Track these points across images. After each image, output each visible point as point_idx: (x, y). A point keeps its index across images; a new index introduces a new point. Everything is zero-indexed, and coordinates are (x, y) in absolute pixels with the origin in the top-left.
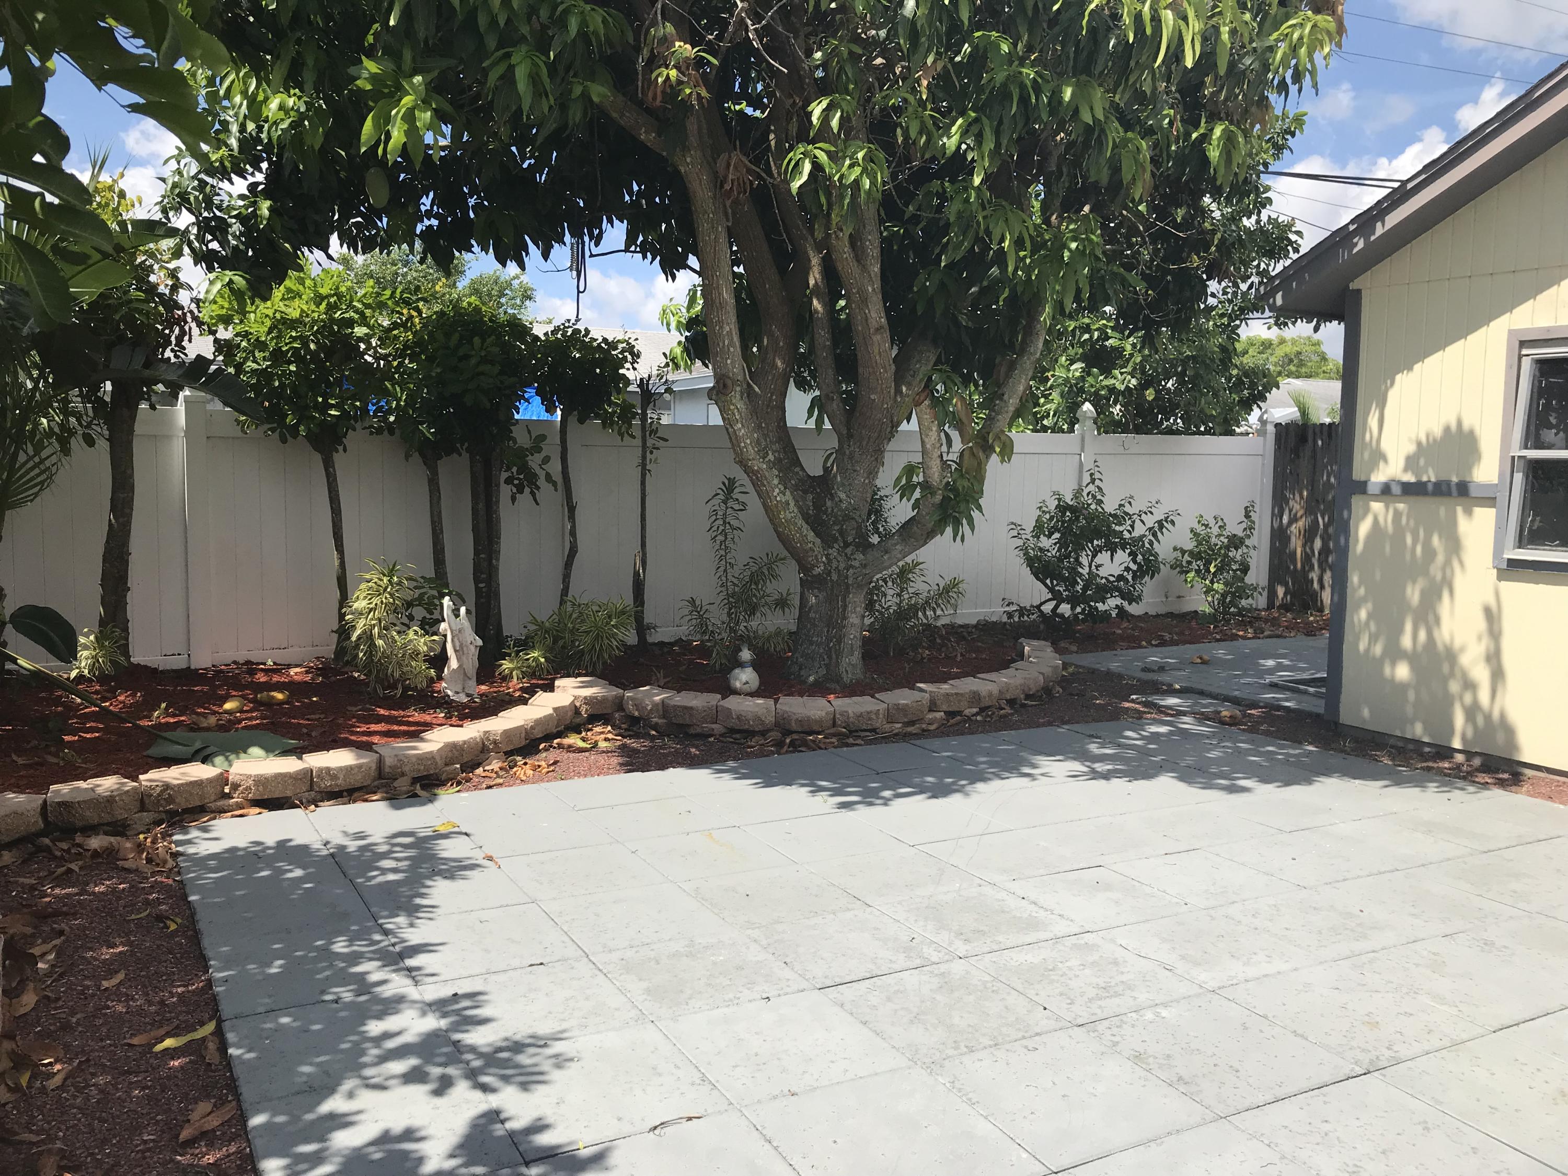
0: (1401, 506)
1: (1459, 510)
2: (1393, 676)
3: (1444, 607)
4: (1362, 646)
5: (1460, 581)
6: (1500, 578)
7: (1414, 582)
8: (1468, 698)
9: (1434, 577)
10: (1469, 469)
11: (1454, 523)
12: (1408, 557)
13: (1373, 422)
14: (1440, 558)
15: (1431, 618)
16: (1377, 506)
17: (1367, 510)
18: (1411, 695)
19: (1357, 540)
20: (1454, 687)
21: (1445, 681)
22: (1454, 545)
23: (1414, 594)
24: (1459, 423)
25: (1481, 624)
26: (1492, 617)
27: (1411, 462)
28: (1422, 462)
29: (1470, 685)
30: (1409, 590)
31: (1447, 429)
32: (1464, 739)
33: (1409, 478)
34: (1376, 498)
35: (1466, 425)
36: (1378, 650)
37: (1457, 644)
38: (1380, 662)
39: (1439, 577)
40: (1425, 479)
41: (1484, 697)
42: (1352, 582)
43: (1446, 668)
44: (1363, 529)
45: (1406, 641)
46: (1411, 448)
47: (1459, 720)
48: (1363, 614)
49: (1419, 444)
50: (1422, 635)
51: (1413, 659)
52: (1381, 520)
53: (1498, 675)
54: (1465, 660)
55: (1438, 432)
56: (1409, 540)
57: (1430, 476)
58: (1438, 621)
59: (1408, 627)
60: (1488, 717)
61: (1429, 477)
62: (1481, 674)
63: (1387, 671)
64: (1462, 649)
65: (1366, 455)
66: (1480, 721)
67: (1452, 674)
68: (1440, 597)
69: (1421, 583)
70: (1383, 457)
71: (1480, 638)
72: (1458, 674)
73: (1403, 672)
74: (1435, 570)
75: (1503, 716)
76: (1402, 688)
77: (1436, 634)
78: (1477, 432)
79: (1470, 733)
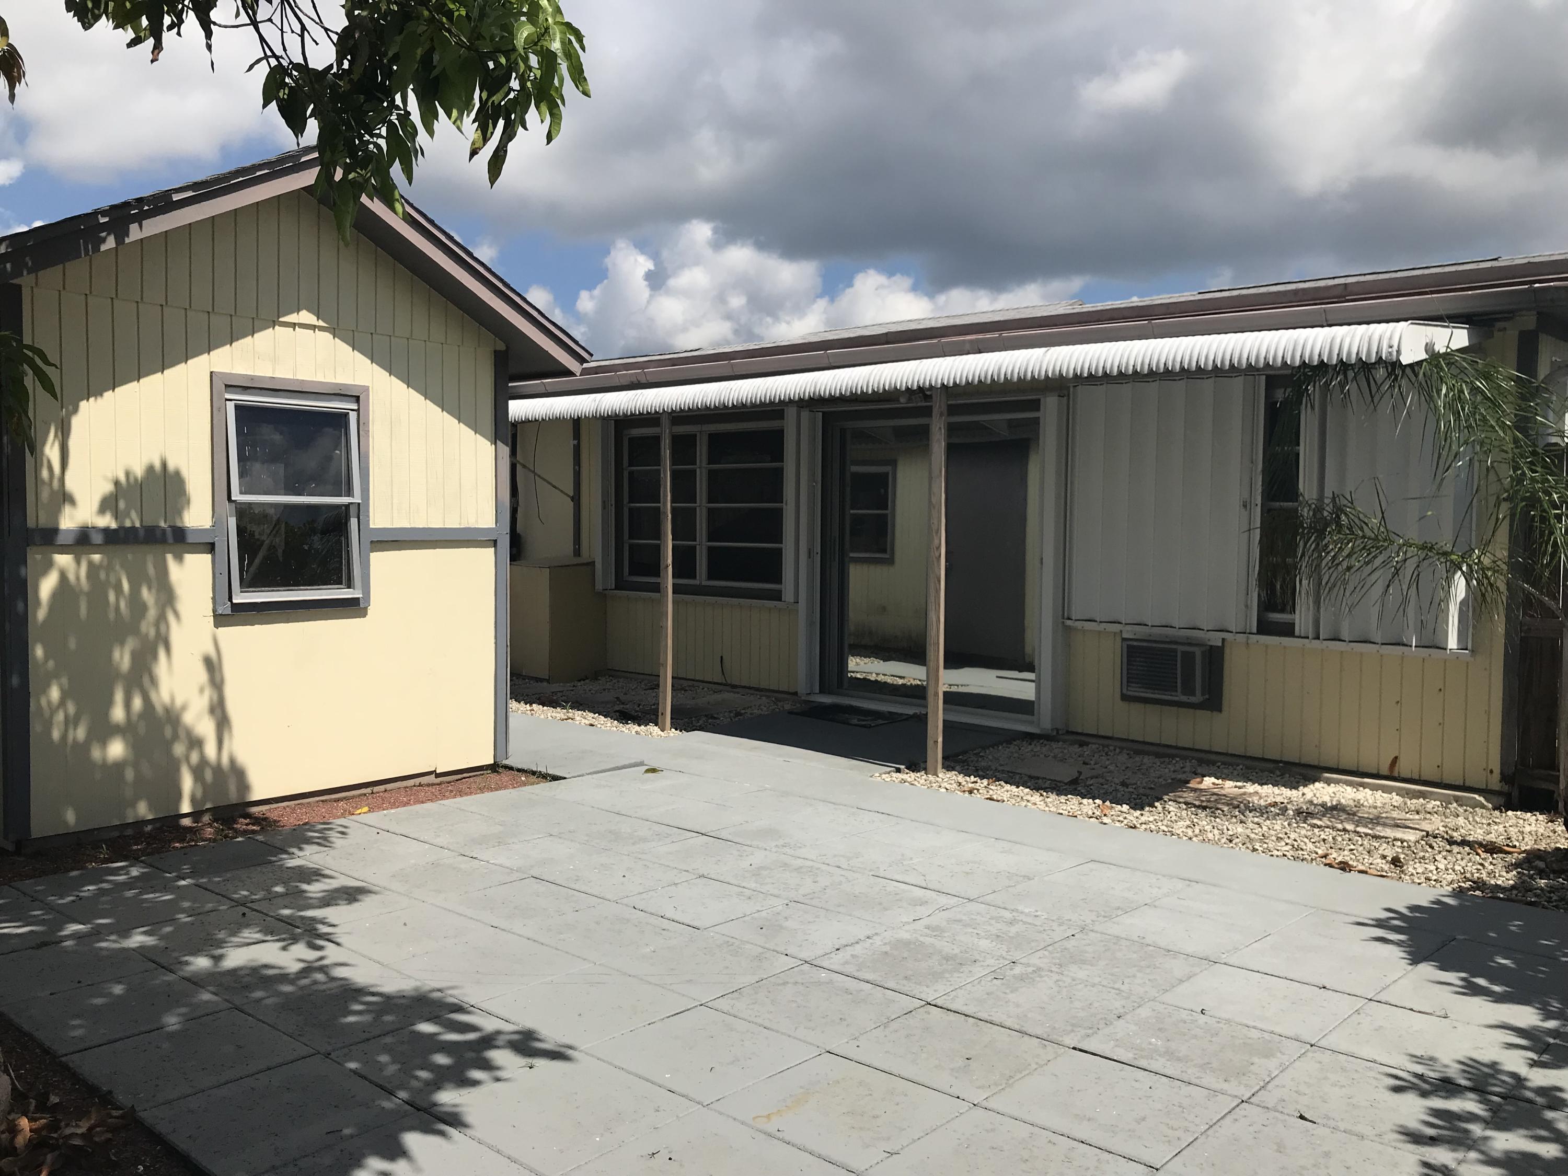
0: (96, 557)
1: (169, 557)
2: (104, 760)
3: (162, 668)
4: (56, 734)
5: (177, 634)
6: (217, 625)
7: (122, 643)
8: (195, 757)
9: (147, 635)
10: (179, 513)
11: (163, 573)
12: (112, 616)
13: (52, 452)
14: (152, 613)
15: (146, 680)
16: (63, 560)
17: (49, 565)
18: (129, 774)
19: (38, 602)
20: (179, 749)
21: (168, 745)
22: (167, 596)
23: (123, 658)
24: (164, 465)
25: (202, 676)
26: (212, 666)
27: (108, 504)
28: (122, 505)
29: (196, 743)
30: (116, 655)
31: (150, 469)
32: (193, 800)
33: (107, 521)
34: (64, 550)
35: (171, 466)
36: (81, 733)
37: (179, 702)
38: (83, 749)
39: (152, 632)
40: (128, 524)
41: (210, 750)
42: (35, 657)
43: (168, 732)
44: (47, 586)
45: (118, 714)
46: (109, 488)
47: (187, 783)
48: (55, 693)
49: (117, 483)
50: (137, 703)
51: (125, 731)
52: (71, 577)
53: (222, 721)
54: (188, 718)
55: (139, 471)
56: (112, 597)
57: (133, 520)
58: (154, 681)
59: (119, 697)
60: (218, 769)
61: (133, 522)
62: (205, 728)
63: (96, 754)
64: (184, 708)
65: (45, 494)
66: (208, 775)
67: (175, 737)
68: (155, 657)
69: (131, 644)
70: (66, 498)
71: (201, 690)
72: (182, 734)
73: (116, 749)
74: (147, 627)
75: (232, 761)
76: (119, 766)
77: (153, 696)
78: (185, 473)
79: (199, 794)
